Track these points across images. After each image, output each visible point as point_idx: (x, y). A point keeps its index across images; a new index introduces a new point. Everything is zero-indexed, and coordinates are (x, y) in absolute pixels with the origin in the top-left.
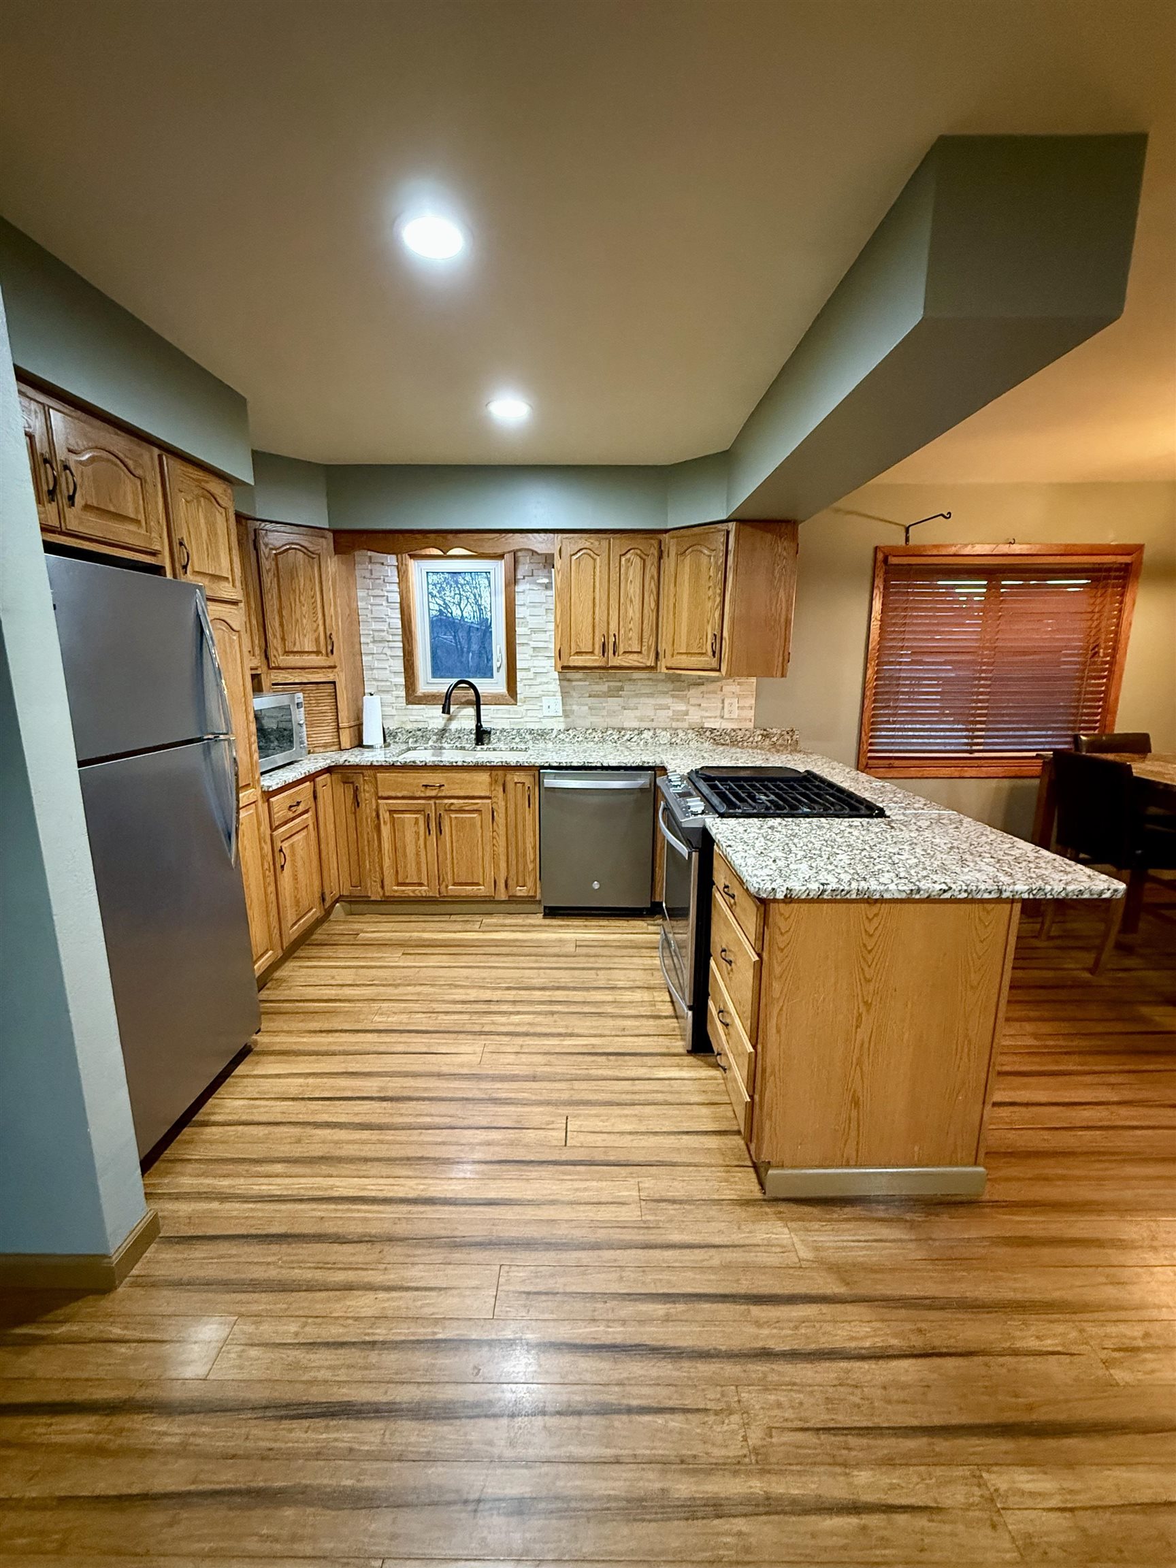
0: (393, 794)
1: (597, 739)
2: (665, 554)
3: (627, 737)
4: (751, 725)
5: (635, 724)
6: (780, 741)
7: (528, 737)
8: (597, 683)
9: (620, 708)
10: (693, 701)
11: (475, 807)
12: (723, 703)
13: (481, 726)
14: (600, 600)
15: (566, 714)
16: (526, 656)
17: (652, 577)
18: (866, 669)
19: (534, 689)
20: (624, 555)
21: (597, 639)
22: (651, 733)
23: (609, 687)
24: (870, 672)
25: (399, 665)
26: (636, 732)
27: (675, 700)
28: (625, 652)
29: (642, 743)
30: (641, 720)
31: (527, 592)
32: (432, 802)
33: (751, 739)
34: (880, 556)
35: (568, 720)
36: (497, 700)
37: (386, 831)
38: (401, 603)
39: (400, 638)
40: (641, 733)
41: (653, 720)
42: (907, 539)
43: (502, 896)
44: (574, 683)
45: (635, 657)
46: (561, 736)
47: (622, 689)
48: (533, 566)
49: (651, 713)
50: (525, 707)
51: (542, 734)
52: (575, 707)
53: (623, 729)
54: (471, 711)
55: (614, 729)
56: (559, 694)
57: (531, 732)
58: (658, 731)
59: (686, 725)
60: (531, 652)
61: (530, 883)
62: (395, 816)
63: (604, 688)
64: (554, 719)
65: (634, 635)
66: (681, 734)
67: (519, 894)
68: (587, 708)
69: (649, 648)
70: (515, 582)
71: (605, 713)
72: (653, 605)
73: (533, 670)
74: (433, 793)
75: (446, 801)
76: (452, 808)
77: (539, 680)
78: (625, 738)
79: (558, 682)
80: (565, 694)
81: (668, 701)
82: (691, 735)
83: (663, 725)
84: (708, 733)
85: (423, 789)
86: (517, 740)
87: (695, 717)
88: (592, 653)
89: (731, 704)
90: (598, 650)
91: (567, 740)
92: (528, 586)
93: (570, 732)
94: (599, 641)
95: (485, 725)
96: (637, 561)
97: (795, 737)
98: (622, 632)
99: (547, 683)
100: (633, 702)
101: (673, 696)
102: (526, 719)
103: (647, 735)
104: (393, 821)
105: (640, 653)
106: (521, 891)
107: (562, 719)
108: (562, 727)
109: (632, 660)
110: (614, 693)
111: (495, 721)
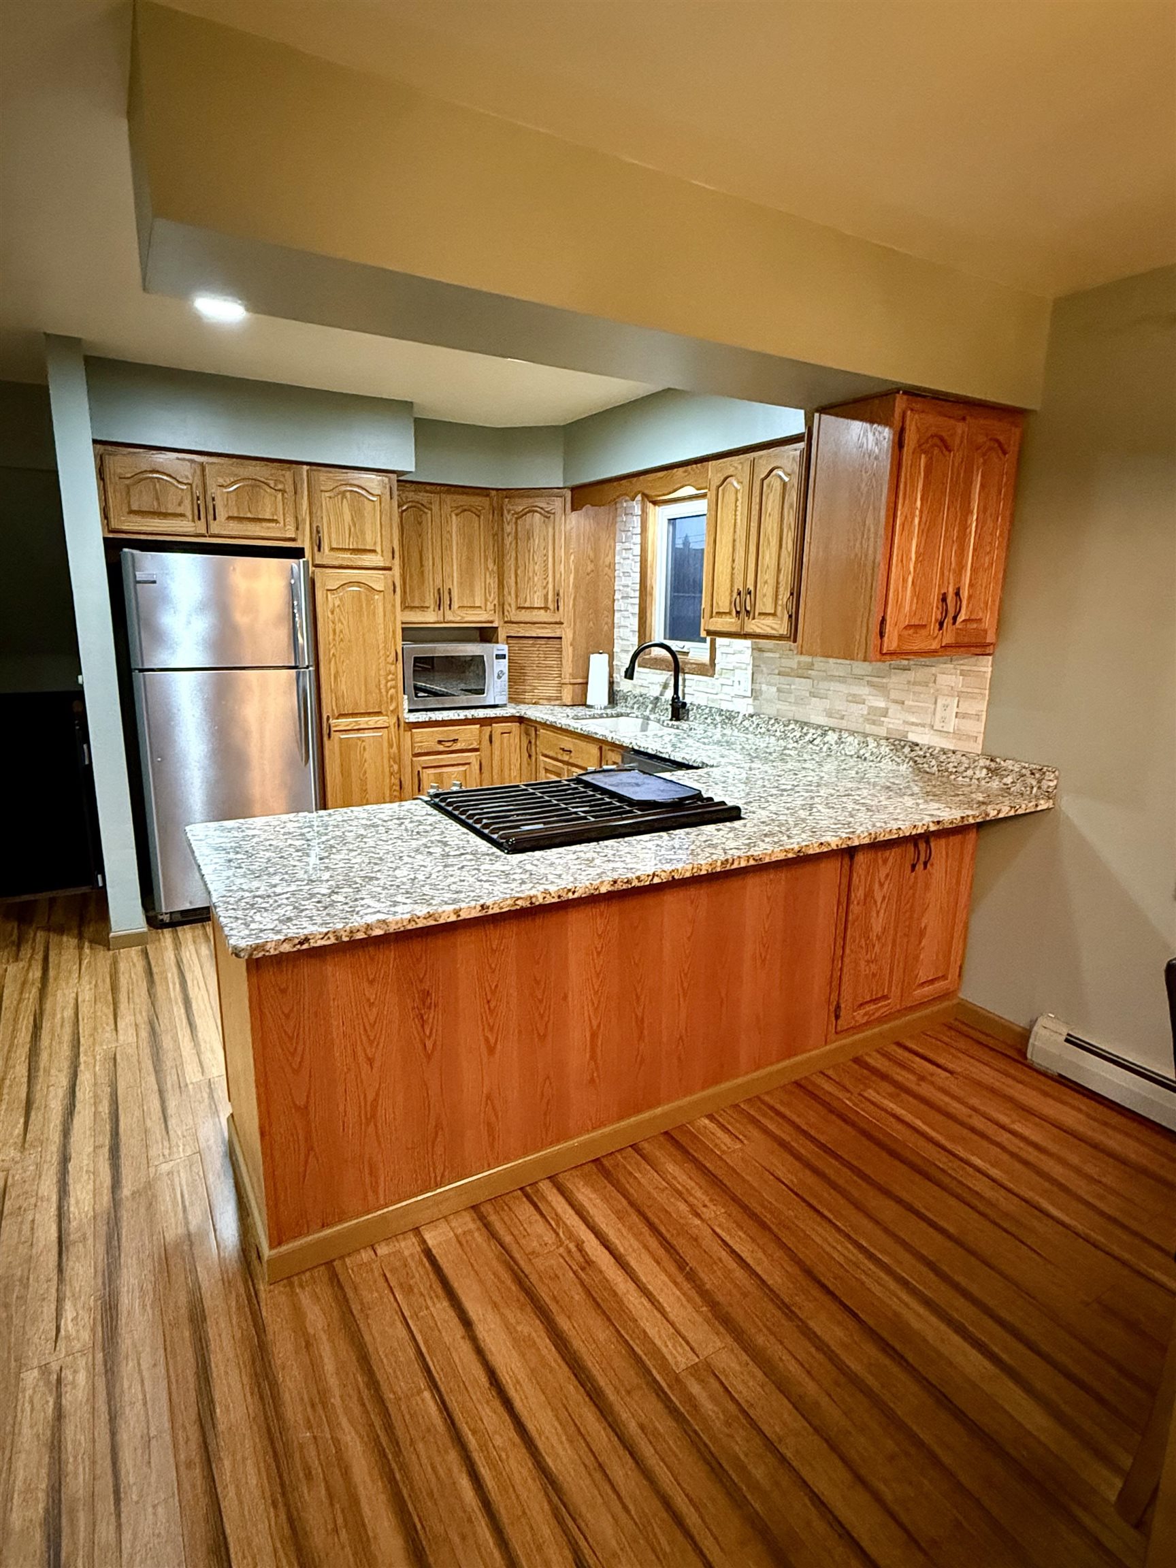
0: (547, 752)
1: (778, 734)
4: (977, 748)
5: (822, 720)
6: (1017, 786)
9: (808, 694)
10: (894, 694)
12: (936, 703)
13: (678, 697)
15: (755, 694)
21: (733, 595)
23: (799, 663)
27: (872, 690)
30: (829, 714)
33: (970, 772)
35: (757, 702)
36: (696, 669)
39: (638, 594)
40: (824, 734)
41: (842, 717)
44: (765, 655)
45: (769, 620)
46: (746, 723)
47: (811, 666)
49: (840, 705)
50: (719, 680)
52: (764, 687)
53: (807, 724)
55: (796, 722)
57: (721, 712)
58: (845, 735)
59: (880, 731)
64: (742, 700)
65: (770, 592)
66: (872, 744)
68: (775, 689)
71: (790, 698)
74: (565, 758)
79: (750, 651)
80: (755, 668)
81: (863, 691)
82: (885, 749)
83: (853, 727)
84: (907, 750)
85: (562, 752)
86: (709, 720)
87: (895, 721)
88: (730, 614)
89: (946, 707)
90: (733, 608)
95: (682, 698)
98: (759, 585)
99: (740, 652)
100: (823, 687)
101: (870, 684)
102: (719, 696)
105: (774, 615)
107: (750, 701)
108: (748, 711)
109: (766, 626)
110: (804, 671)
111: (696, 694)
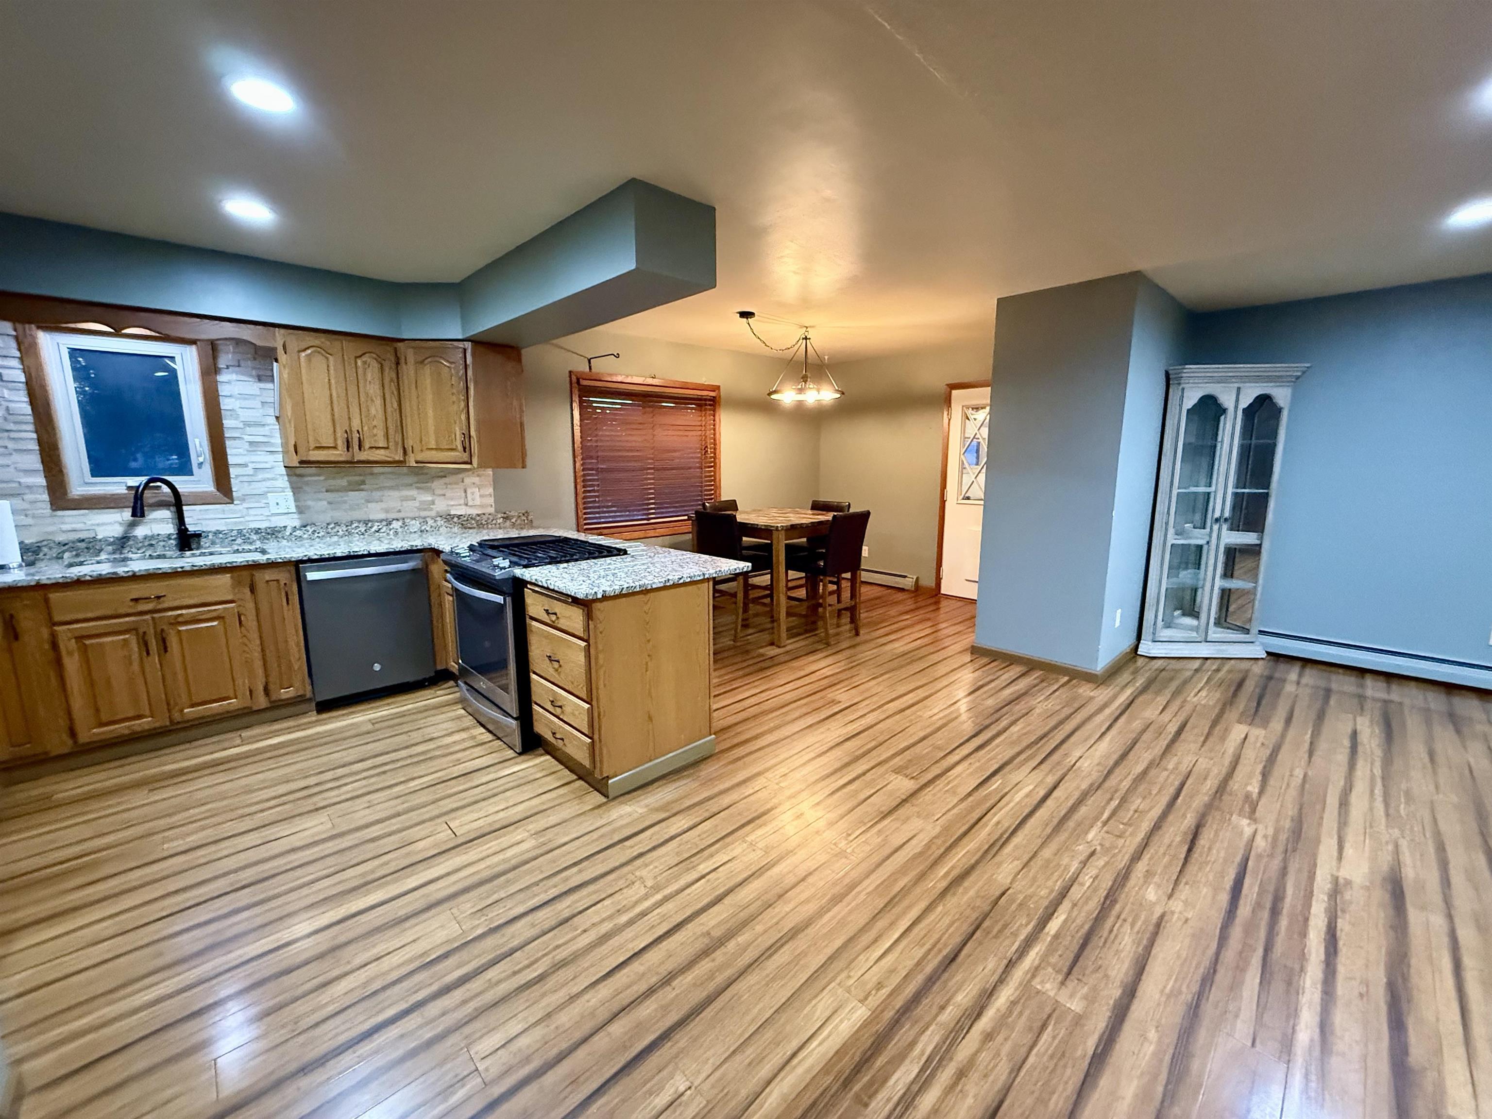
0: (81, 616)
1: (341, 533)
2: (402, 361)
3: (375, 528)
4: (492, 510)
5: (382, 516)
6: (519, 522)
7: (255, 537)
8: (334, 478)
9: (363, 501)
10: (438, 492)
11: (215, 614)
12: (465, 492)
13: (187, 530)
14: (338, 397)
15: (300, 510)
16: (241, 451)
17: (392, 380)
18: (575, 462)
19: (254, 485)
20: (360, 356)
21: (339, 435)
22: (400, 523)
23: (348, 481)
24: (578, 465)
25: (34, 461)
26: (384, 523)
27: (421, 491)
28: (371, 448)
29: (391, 532)
30: (387, 511)
31: (233, 383)
32: (148, 617)
33: (494, 522)
34: (574, 379)
35: (303, 516)
36: (202, 500)
37: (72, 664)
38: (28, 383)
39: (31, 427)
40: (390, 523)
41: (399, 511)
42: (590, 368)
43: (262, 702)
44: (306, 479)
45: (382, 452)
46: (298, 533)
47: (363, 483)
48: (238, 356)
49: (397, 505)
50: (246, 505)
51: (274, 533)
52: (310, 503)
53: (369, 521)
54: (166, 514)
55: (359, 522)
56: (289, 490)
57: (257, 531)
58: (407, 521)
59: (433, 513)
60: (247, 446)
61: (297, 684)
62: (87, 642)
63: (344, 482)
64: (286, 516)
65: (381, 433)
66: (430, 522)
67: (284, 697)
68: (325, 503)
69: (396, 443)
70: (216, 371)
71: (347, 506)
72: (395, 405)
73: (251, 466)
74: (150, 606)
75: (170, 613)
76: (180, 619)
77: (260, 476)
78: (373, 530)
79: (286, 478)
80: (296, 490)
81: (413, 493)
82: (440, 522)
83: (411, 515)
84: (456, 519)
85: (131, 604)
86: (239, 541)
87: (441, 506)
88: (335, 448)
89: (473, 494)
90: (341, 443)
91: (305, 536)
92: (234, 377)
93: (308, 528)
94: (340, 434)
95: (191, 528)
96: (375, 365)
97: (530, 518)
98: (366, 428)
99: (272, 479)
100: (377, 494)
101: (418, 488)
102: (248, 518)
103: (396, 525)
104: (84, 650)
105: (387, 448)
106: (286, 693)
107: (296, 516)
108: (297, 523)
109: (380, 455)
110: (356, 487)
111: (204, 522)
